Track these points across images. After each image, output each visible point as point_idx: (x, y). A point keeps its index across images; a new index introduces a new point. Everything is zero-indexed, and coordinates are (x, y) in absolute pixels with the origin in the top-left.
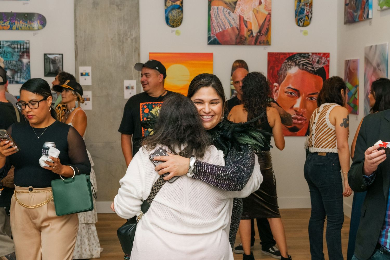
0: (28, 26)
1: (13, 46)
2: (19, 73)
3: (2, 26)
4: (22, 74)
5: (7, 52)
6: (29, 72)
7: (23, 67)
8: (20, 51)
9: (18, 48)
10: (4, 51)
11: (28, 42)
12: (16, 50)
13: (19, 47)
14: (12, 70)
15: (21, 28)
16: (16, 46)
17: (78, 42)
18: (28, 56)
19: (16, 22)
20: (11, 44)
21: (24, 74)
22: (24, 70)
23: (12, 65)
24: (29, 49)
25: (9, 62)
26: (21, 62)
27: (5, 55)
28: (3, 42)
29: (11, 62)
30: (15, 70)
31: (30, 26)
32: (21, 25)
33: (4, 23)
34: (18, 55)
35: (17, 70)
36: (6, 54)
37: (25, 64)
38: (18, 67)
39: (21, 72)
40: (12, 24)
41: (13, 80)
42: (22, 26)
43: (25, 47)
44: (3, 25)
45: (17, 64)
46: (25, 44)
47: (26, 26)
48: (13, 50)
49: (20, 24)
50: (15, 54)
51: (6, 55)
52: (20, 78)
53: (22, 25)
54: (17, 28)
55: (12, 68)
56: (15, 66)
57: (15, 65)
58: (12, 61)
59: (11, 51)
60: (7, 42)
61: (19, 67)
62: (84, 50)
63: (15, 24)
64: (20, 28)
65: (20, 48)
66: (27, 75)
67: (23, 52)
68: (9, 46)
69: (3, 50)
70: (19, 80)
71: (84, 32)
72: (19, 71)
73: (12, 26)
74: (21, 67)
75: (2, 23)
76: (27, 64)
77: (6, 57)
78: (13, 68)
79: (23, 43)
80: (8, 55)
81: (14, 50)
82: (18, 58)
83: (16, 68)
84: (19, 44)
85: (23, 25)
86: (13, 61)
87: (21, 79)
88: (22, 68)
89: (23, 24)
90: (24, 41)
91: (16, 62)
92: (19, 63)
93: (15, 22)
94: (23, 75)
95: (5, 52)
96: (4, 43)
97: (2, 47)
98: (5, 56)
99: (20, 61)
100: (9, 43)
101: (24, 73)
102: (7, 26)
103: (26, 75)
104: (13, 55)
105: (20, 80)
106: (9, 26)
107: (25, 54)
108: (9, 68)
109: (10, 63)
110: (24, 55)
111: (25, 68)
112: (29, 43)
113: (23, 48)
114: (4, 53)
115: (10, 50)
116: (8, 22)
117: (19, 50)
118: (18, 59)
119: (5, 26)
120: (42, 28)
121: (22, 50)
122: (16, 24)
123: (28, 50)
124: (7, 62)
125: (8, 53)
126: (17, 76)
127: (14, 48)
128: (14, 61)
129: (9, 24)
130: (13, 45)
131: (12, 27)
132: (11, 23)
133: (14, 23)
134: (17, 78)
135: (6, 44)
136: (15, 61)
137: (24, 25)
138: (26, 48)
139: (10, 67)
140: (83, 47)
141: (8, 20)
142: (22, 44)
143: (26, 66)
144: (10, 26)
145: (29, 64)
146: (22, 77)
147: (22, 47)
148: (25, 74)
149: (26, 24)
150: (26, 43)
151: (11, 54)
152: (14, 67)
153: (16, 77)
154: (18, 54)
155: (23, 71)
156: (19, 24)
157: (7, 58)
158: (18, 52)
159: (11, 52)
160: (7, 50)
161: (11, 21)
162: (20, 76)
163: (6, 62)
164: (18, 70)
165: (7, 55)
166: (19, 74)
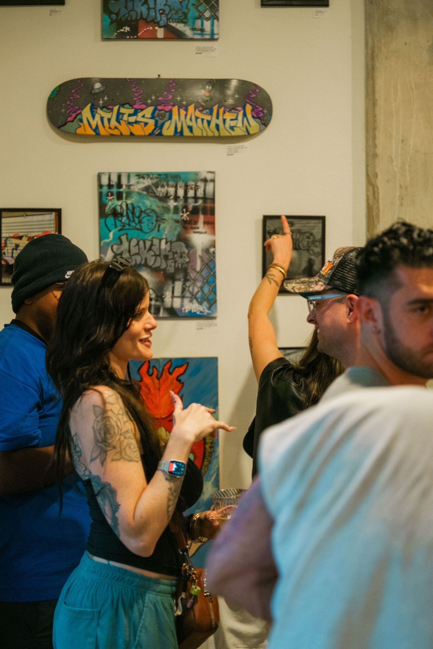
0: (213, 125)
1: (161, 191)
2: (179, 280)
3: (130, 123)
4: (188, 284)
5: (141, 212)
6: (211, 279)
7: (192, 261)
8: (186, 207)
9: (176, 198)
10: (130, 207)
11: (209, 177)
12: (172, 204)
13: (181, 193)
14: (155, 270)
15: (190, 128)
16: (172, 190)
17: (379, 177)
18: (211, 224)
19: (175, 109)
20: (156, 186)
21: (194, 284)
22: (195, 270)
23: (156, 256)
24: (213, 200)
25: (148, 244)
26: (188, 245)
27: (134, 221)
28: (129, 176)
29: (152, 245)
30: (164, 270)
31: (220, 122)
32: (191, 120)
33: (135, 114)
34: (177, 221)
35: (171, 270)
36: (139, 217)
37: (199, 253)
38: (175, 262)
39: (186, 280)
40: (162, 116)
41: (158, 303)
42: (193, 124)
43: (200, 193)
44: (132, 119)
45: (174, 250)
46: (201, 184)
47: (209, 122)
48: (160, 204)
49: (188, 117)
50: (166, 216)
51: (137, 220)
52: (183, 297)
53: (193, 118)
54: (179, 130)
55: (157, 264)
56: (166, 257)
57: (167, 253)
58: (156, 242)
59: (154, 207)
60: (141, 176)
61: (180, 261)
62: (401, 204)
63: (170, 118)
64: (187, 133)
65: (186, 198)
66: (206, 289)
67: (195, 211)
68: (147, 189)
69: (127, 205)
70: (177, 303)
71: (403, 141)
72: (181, 276)
73: (160, 122)
74: (187, 260)
75: (130, 115)
76: (207, 251)
77: (138, 226)
78: (160, 263)
79: (196, 181)
80: (145, 220)
81: (165, 205)
82: (179, 229)
83: (170, 262)
84: (181, 184)
85: (199, 121)
86: (160, 240)
87: (186, 301)
88: (187, 263)
89: (197, 118)
90: (196, 174)
91: (171, 243)
92: (181, 247)
93: (171, 112)
94: (191, 289)
95: (133, 213)
96: (134, 180)
97: (124, 195)
98: (133, 224)
99: (183, 239)
100: (147, 182)
101: (195, 280)
102: (146, 124)
103: (201, 288)
104: (159, 219)
105: (182, 306)
106: (152, 122)
107: (201, 218)
108: (146, 265)
109: (150, 249)
110: (196, 222)
111: (198, 266)
112: (213, 181)
113: (196, 198)
114: (130, 215)
115: (149, 203)
116: (151, 109)
117: (181, 203)
118: (176, 233)
119: (136, 122)
120: (261, 131)
121: (191, 204)
122: (175, 117)
123: (209, 205)
124: (141, 243)
125: (143, 215)
126: (173, 292)
127: (166, 198)
128: (163, 242)
129: (153, 117)
130: (163, 186)
131: (163, 124)
132: (158, 116)
133: (167, 114)
134: (173, 297)
135: (138, 183)
136: (166, 243)
137: (203, 120)
138: (205, 199)
139: (151, 262)
140: (398, 194)
141: (148, 106)
142: (191, 183)
143: (201, 257)
144: (156, 122)
145: (212, 250)
146: (188, 294)
147: (191, 193)
148: (199, 284)
149: (208, 118)
150: (205, 181)
151: (154, 218)
152: (163, 261)
153: (168, 295)
154: (176, 217)
155: (193, 275)
156: (186, 115)
157: (141, 230)
158: (176, 209)
159: (153, 210)
160: (141, 205)
161: (160, 108)
162: (183, 290)
163: (138, 244)
164: (177, 269)
165: (140, 222)
166: (178, 285)
